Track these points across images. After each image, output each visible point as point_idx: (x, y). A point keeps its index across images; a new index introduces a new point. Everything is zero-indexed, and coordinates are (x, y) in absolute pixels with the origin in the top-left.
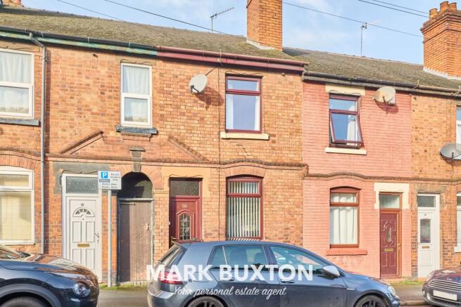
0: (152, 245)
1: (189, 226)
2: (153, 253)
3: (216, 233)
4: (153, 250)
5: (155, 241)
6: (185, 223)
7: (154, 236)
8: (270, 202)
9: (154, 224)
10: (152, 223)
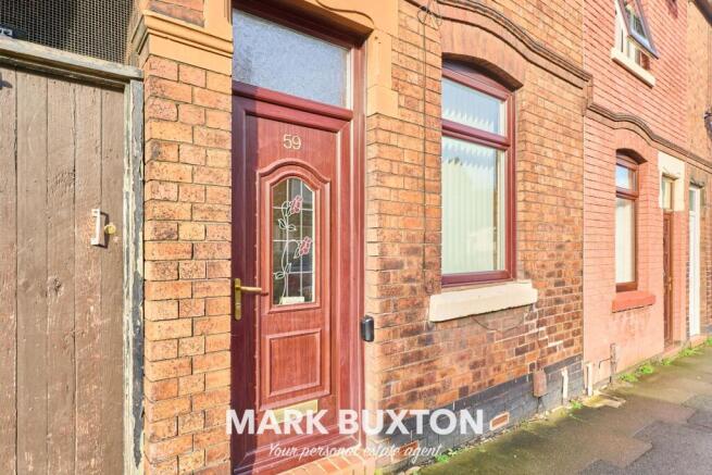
0: (129, 334)
1: (307, 233)
2: (140, 375)
3: (416, 261)
4: (139, 358)
5: (151, 311)
6: (294, 219)
7: (141, 284)
8: (534, 165)
9: (141, 216)
10: (129, 207)
